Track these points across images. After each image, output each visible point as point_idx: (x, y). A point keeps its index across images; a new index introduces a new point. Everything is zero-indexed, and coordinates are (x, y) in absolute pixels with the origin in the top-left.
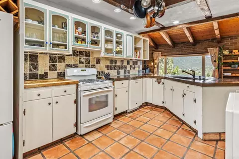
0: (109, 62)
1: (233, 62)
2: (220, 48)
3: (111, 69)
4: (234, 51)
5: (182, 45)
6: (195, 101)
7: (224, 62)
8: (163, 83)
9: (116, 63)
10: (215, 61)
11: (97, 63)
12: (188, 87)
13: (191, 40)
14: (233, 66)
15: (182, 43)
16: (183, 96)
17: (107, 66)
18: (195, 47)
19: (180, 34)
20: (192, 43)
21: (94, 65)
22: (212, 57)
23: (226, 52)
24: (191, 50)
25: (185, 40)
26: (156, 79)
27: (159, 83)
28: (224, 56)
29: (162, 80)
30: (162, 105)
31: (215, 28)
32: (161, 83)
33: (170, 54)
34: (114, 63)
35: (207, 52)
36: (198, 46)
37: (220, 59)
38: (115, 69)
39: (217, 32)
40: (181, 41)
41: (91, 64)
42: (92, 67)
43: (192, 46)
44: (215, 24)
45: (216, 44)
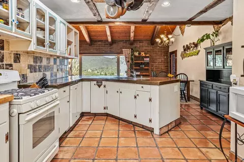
0: (32, 60)
1: (142, 63)
2: (132, 49)
3: (35, 72)
4: (142, 53)
5: (100, 43)
6: (150, 100)
7: (135, 63)
8: (105, 86)
9: (41, 62)
10: (128, 62)
11: (15, 61)
12: (142, 87)
13: (109, 39)
14: (141, 66)
15: (99, 41)
16: (135, 97)
17: (30, 67)
18: (112, 46)
19: (100, 31)
20: (110, 42)
21: (11, 65)
22: (126, 57)
23: (137, 54)
24: (108, 50)
25: (103, 38)
26: (95, 82)
27: (99, 86)
28: (135, 56)
29: (103, 82)
30: (103, 111)
31: (132, 31)
32: (102, 86)
33: (86, 52)
34: (39, 62)
35: (121, 53)
36: (114, 46)
37: (132, 59)
38: (40, 71)
39: (132, 35)
40: (99, 38)
41: (5, 63)
42: (7, 69)
43: (109, 46)
44: (133, 28)
45: (129, 45)
